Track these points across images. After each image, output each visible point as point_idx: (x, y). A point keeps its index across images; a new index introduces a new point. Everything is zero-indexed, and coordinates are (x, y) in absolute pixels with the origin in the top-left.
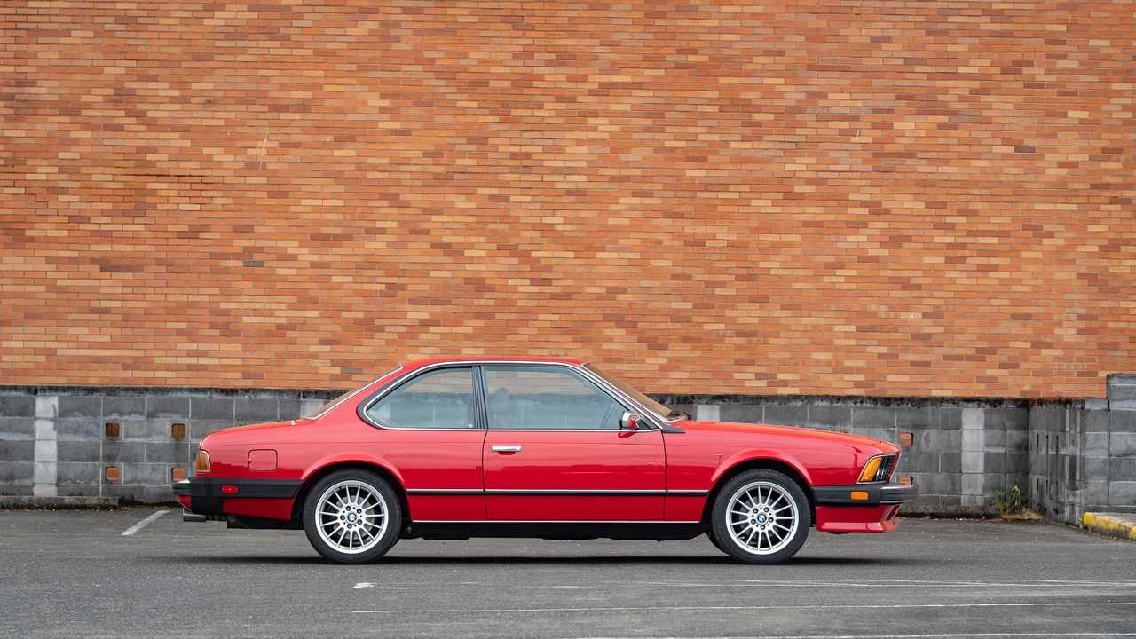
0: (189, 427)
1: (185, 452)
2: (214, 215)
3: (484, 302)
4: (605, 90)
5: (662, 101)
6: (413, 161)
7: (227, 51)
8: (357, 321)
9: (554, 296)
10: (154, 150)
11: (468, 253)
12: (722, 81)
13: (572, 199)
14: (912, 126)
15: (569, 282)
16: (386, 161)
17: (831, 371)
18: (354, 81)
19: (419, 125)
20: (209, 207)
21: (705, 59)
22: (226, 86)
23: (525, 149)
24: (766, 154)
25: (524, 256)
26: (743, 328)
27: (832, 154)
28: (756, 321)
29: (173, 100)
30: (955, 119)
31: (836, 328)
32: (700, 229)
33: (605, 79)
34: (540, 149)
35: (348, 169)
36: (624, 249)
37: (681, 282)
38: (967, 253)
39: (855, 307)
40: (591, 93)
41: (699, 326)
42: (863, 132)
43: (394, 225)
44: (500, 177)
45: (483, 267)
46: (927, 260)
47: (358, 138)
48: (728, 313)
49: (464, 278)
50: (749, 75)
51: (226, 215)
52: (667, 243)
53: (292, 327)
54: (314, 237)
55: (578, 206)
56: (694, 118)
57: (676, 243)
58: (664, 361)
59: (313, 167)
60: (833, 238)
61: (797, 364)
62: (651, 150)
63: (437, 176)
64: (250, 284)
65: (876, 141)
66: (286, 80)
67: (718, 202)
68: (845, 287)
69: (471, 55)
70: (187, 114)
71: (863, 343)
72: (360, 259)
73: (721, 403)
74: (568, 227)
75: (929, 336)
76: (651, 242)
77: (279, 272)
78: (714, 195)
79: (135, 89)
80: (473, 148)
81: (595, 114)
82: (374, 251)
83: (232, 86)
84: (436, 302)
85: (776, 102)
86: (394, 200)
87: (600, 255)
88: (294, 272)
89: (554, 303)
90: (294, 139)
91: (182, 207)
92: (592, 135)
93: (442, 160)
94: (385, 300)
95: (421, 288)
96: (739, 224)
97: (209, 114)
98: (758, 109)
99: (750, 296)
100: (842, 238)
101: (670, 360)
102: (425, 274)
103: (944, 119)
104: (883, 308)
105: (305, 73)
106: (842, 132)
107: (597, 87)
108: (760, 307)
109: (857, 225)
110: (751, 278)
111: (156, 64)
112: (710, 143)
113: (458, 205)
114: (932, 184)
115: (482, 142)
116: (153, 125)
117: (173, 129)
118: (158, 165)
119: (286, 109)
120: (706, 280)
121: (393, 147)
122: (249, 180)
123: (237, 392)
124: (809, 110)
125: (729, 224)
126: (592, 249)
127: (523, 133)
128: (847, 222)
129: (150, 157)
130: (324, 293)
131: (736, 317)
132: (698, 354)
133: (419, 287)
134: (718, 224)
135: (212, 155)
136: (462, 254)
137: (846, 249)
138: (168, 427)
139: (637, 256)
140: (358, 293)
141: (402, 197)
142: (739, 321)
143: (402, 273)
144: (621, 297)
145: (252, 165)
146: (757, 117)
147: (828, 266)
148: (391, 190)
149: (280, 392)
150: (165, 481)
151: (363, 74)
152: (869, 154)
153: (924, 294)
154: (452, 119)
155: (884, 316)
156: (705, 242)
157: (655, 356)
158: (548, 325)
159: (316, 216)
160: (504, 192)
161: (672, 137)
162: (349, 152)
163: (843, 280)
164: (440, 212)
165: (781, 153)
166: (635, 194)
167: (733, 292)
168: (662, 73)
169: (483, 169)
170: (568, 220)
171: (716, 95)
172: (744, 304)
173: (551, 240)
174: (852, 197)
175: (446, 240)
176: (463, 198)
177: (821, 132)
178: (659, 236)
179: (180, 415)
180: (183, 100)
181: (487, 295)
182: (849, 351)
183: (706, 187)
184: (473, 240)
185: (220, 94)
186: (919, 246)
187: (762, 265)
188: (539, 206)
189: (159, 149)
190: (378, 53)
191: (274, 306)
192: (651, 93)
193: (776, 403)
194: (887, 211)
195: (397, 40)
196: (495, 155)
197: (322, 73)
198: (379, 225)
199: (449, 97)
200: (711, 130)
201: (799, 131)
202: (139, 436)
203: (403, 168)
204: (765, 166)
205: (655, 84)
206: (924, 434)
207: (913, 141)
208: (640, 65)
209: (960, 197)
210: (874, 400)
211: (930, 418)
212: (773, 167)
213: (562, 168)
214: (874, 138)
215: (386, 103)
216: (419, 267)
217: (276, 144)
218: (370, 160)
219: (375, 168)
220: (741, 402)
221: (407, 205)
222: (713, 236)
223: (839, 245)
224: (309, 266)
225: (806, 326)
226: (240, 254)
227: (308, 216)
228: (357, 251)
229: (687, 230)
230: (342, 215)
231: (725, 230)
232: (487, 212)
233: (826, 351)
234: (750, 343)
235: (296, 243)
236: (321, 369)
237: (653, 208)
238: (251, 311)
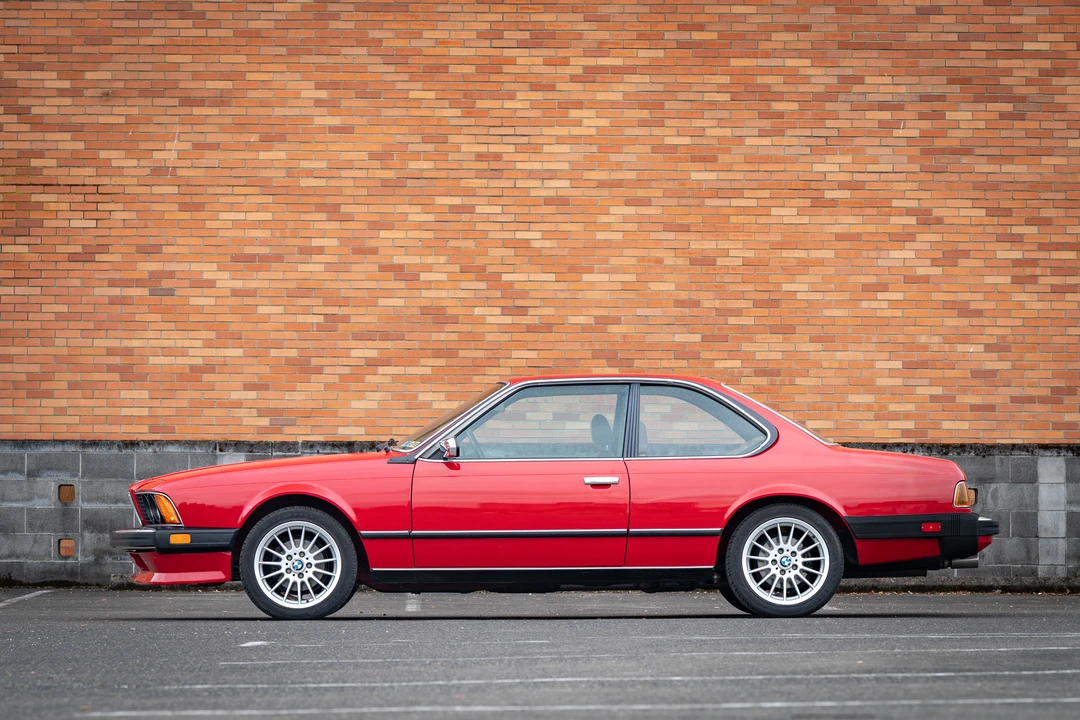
0: (79, 489)
1: (74, 519)
2: (113, 233)
3: (445, 336)
4: (590, 75)
5: (661, 88)
6: (356, 165)
7: (126, 32)
8: (289, 361)
9: (531, 329)
10: (40, 154)
11: (424, 276)
12: (734, 62)
13: (552, 209)
14: (969, 115)
15: (549, 311)
16: (324, 164)
17: (872, 417)
18: (284, 67)
19: (364, 121)
20: (107, 224)
21: (714, 36)
22: (127, 76)
23: (494, 149)
24: (789, 151)
25: (494, 279)
26: (763, 366)
27: (870, 151)
28: (779, 356)
29: (62, 93)
30: (1021, 107)
31: (878, 365)
32: (709, 245)
33: (591, 62)
34: (511, 148)
35: (277, 175)
36: (615, 270)
37: (687, 310)
38: (1038, 271)
39: (901, 338)
40: (574, 79)
41: (710, 363)
42: (909, 124)
43: (334, 242)
44: (463, 183)
45: (444, 294)
46: (989, 280)
47: (289, 138)
48: (746, 347)
49: (421, 307)
50: (767, 55)
51: (128, 232)
52: (668, 261)
53: (209, 369)
54: (236, 259)
55: (560, 218)
56: (701, 108)
57: (680, 262)
59: (234, 173)
60: (874, 254)
61: (830, 409)
62: (648, 149)
63: (386, 184)
64: (157, 317)
65: (924, 135)
66: (201, 68)
67: (730, 211)
68: (888, 313)
69: (426, 34)
70: (81, 110)
71: (911, 382)
72: (293, 285)
74: (547, 244)
75: (993, 373)
76: (649, 260)
77: (193, 301)
78: (725, 202)
79: (16, 80)
80: (430, 147)
81: (578, 105)
82: (309, 276)
83: (134, 75)
84: (386, 337)
85: (801, 88)
86: (333, 211)
87: (586, 277)
88: (211, 301)
89: (530, 337)
90: (211, 139)
91: (74, 224)
92: (575, 131)
93: (391, 163)
94: (324, 334)
95: (366, 319)
96: (757, 238)
97: (107, 110)
98: (780, 97)
99: (770, 326)
100: (884, 254)
102: (372, 303)
103: (1008, 107)
104: (935, 339)
105: (223, 59)
106: (882, 124)
107: (581, 72)
108: (784, 339)
109: (903, 238)
110: (773, 303)
111: (42, 49)
112: (720, 139)
113: (411, 218)
114: (994, 187)
115: (441, 139)
116: (39, 124)
117: (63, 128)
118: (45, 172)
119: (200, 103)
120: (717, 306)
121: (332, 147)
122: (156, 190)
123: (138, 444)
124: (841, 97)
125: (745, 238)
126: (575, 269)
127: (491, 129)
128: (890, 234)
129: (35, 162)
130: (249, 326)
131: (754, 352)
133: (363, 318)
134: (731, 238)
135: (110, 159)
136: (416, 277)
137: (889, 267)
138: (53, 487)
139: (632, 278)
140: (290, 327)
141: (343, 209)
142: (758, 357)
143: (344, 302)
144: (613, 329)
145: (159, 171)
146: (777, 106)
147: (869, 289)
148: (330, 200)
149: (192, 444)
150: (50, 555)
151: (294, 59)
152: (916, 151)
153: (986, 322)
154: (402, 112)
155: (936, 349)
156: (715, 260)
158: (524, 363)
159: (238, 233)
160: (468, 201)
161: (673, 131)
162: (277, 154)
163: (885, 305)
164: (389, 227)
165: (807, 151)
166: (629, 202)
167: (750, 321)
168: (661, 53)
169: (443, 174)
170: (547, 235)
171: (726, 80)
172: (764, 336)
173: (527, 259)
174: (895, 203)
175: (397, 260)
176: (418, 209)
177: (856, 124)
178: (659, 253)
179: (68, 474)
180: (75, 93)
181: (449, 327)
182: (894, 393)
183: (717, 193)
184: (430, 260)
185: (120, 85)
186: (980, 263)
187: (786, 287)
188: (511, 218)
189: (46, 153)
190: (312, 34)
191: (187, 343)
192: (647, 79)
194: (939, 221)
195: (335, 17)
196: (457, 156)
197: (243, 59)
198: (316, 243)
199: (399, 86)
200: (721, 123)
201: (829, 123)
202: (17, 500)
203: (344, 173)
204: (788, 167)
205: (653, 68)
206: (991, 490)
207: (969, 134)
208: (632, 44)
209: (1029, 202)
210: (928, 448)
211: (998, 469)
212: (798, 167)
213: (539, 171)
214: (921, 131)
215: (323, 94)
216: (365, 294)
217: (188, 146)
218: (304, 164)
219: (309, 173)
221: (349, 218)
222: (726, 253)
223: (880, 262)
224: (229, 295)
225: (840, 361)
226: (145, 279)
227: (228, 233)
228: (289, 275)
229: (694, 246)
230: (270, 231)
231: (740, 245)
232: (448, 226)
233: (866, 392)
234: (773, 384)
235: (214, 266)
236: (244, 419)
237: (652, 221)
238: (160, 350)
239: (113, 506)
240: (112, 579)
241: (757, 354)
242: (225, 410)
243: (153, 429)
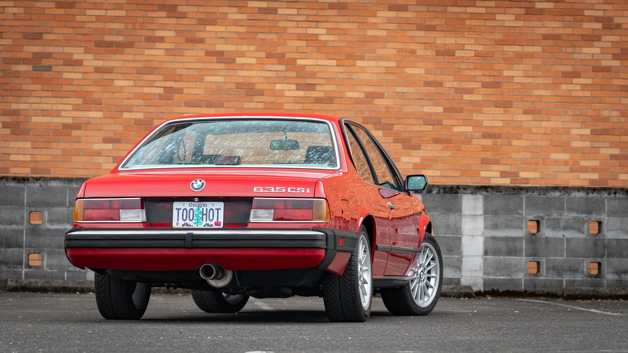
2: (6, 23)
8: (138, 122)
9: (318, 100)
11: (239, 60)
13: (334, 12)
15: (331, 88)
17: (568, 170)
25: (291, 64)
26: (489, 131)
28: (501, 124)
31: (573, 132)
32: (450, 41)
36: (381, 58)
37: (433, 89)
39: (589, 113)
41: (449, 129)
43: (172, 34)
45: (253, 73)
49: (236, 83)
51: (17, 23)
53: (77, 126)
55: (340, 19)
57: (429, 53)
58: (417, 160)
60: (570, 50)
61: (537, 164)
64: (38, 87)
67: (465, 16)
68: (580, 94)
71: (597, 145)
72: (140, 65)
73: (485, 193)
74: (331, 38)
76: (406, 52)
77: (66, 76)
78: (462, 9)
82: (153, 58)
84: (209, 105)
86: (172, 10)
87: (359, 63)
88: (79, 76)
94: (163, 102)
96: (486, 37)
99: (494, 102)
100: (578, 50)
101: (423, 159)
102: (200, 79)
104: (615, 113)
108: (504, 111)
109: (591, 38)
110: (497, 85)
113: (230, 16)
120: (456, 86)
123: (28, 180)
125: (476, 36)
126: (351, 57)
128: (582, 36)
130: (107, 95)
131: (483, 121)
132: (448, 154)
133: (194, 91)
134: (466, 36)
136: (233, 61)
137: (581, 60)
139: (393, 64)
140: (138, 96)
141: (179, 9)
142: (485, 124)
143: (179, 78)
144: (378, 102)
147: (566, 75)
155: (615, 120)
156: (454, 52)
157: (409, 155)
159: (100, 25)
160: (272, 5)
163: (578, 87)
164: (214, 23)
166: (391, 8)
167: (480, 98)
170: (330, 31)
172: (489, 109)
173: (315, 49)
174: (587, 13)
175: (219, 48)
176: (235, 10)
178: (412, 46)
181: (257, 98)
182: (584, 152)
184: (244, 48)
187: (506, 73)
188: (304, 18)
191: (60, 107)
193: (536, 194)
194: (618, 26)
198: (158, 33)
216: (195, 72)
220: (504, 192)
221: (183, 16)
222: (462, 47)
223: (576, 56)
224: (93, 71)
225: (545, 129)
226: (29, 59)
227: (93, 25)
228: (137, 58)
229: (439, 41)
230: (124, 24)
231: (473, 41)
232: (257, 23)
233: (564, 152)
234: (495, 144)
235: (82, 50)
236: (103, 165)
237: (407, 21)
238: (40, 112)
239: (8, 227)
240: (9, 283)
241: (484, 122)
242: (88, 158)
243: (34, 170)
